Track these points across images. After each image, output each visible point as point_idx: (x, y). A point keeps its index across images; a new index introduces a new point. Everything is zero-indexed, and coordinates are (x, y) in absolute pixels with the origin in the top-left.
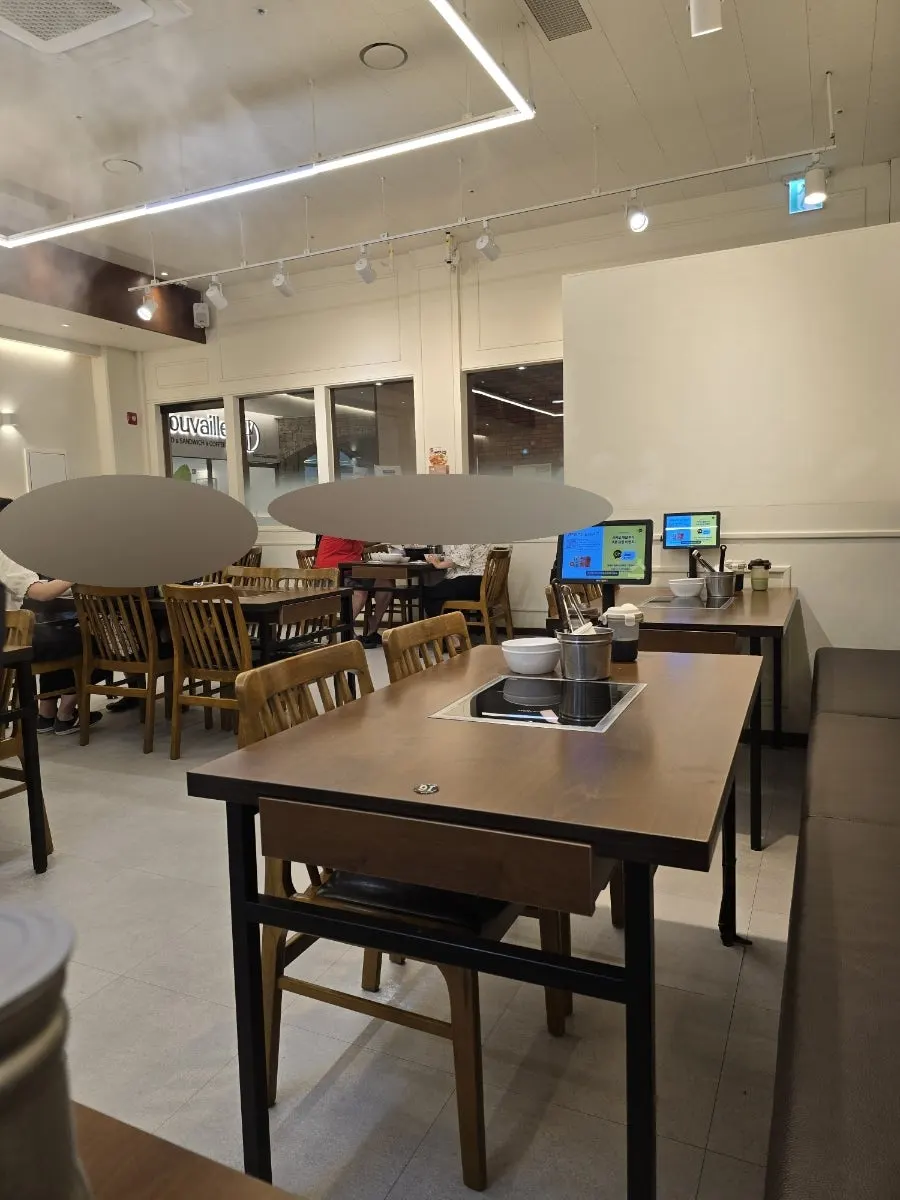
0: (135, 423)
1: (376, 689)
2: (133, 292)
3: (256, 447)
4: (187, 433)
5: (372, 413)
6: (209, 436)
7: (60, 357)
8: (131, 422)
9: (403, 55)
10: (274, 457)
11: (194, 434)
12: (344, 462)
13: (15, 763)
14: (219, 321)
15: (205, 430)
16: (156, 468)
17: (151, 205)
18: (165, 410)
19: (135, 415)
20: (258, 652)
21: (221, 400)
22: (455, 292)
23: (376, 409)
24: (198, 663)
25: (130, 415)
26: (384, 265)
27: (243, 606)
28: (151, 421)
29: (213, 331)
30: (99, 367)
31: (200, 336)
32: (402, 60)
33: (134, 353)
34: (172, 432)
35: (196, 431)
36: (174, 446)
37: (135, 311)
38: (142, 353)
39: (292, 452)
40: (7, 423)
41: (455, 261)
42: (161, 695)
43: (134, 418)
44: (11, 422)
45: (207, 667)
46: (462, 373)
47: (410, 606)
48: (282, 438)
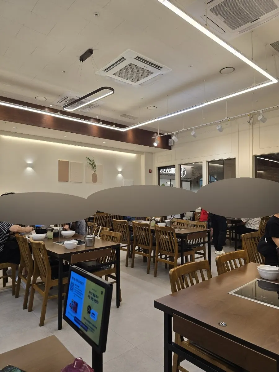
0: (151, 172)
1: (213, 277)
2: (153, 138)
3: (185, 175)
4: (165, 172)
5: (222, 165)
6: (171, 173)
7: (133, 155)
8: (150, 172)
9: (233, 69)
10: (190, 179)
11: (167, 172)
12: (212, 179)
13: (114, 274)
14: (175, 144)
15: (170, 171)
16: (156, 183)
17: (158, 118)
18: (160, 168)
19: (151, 170)
20: (180, 247)
21: (175, 165)
22: (251, 130)
23: (223, 165)
24: (163, 248)
25: (150, 170)
26: (226, 124)
27: (176, 234)
28: (155, 172)
29: (174, 146)
30: (143, 157)
31: (170, 148)
32: (233, 71)
33: (152, 153)
34: (161, 172)
35: (167, 171)
36: (161, 176)
37: (153, 144)
38: (154, 153)
39: (196, 177)
40: (120, 174)
41: (251, 121)
42: (152, 257)
43: (151, 171)
44: (121, 173)
45: (165, 251)
46: (253, 156)
47: (233, 232)
48: (193, 173)
